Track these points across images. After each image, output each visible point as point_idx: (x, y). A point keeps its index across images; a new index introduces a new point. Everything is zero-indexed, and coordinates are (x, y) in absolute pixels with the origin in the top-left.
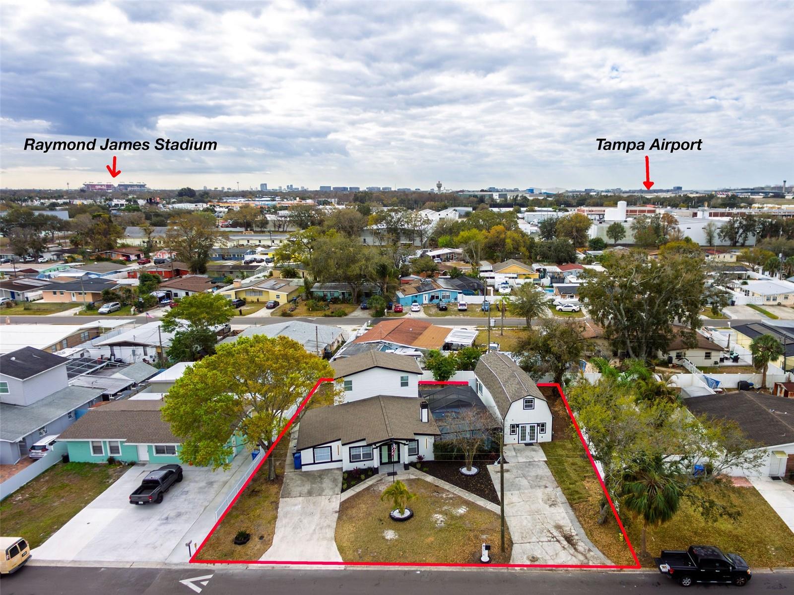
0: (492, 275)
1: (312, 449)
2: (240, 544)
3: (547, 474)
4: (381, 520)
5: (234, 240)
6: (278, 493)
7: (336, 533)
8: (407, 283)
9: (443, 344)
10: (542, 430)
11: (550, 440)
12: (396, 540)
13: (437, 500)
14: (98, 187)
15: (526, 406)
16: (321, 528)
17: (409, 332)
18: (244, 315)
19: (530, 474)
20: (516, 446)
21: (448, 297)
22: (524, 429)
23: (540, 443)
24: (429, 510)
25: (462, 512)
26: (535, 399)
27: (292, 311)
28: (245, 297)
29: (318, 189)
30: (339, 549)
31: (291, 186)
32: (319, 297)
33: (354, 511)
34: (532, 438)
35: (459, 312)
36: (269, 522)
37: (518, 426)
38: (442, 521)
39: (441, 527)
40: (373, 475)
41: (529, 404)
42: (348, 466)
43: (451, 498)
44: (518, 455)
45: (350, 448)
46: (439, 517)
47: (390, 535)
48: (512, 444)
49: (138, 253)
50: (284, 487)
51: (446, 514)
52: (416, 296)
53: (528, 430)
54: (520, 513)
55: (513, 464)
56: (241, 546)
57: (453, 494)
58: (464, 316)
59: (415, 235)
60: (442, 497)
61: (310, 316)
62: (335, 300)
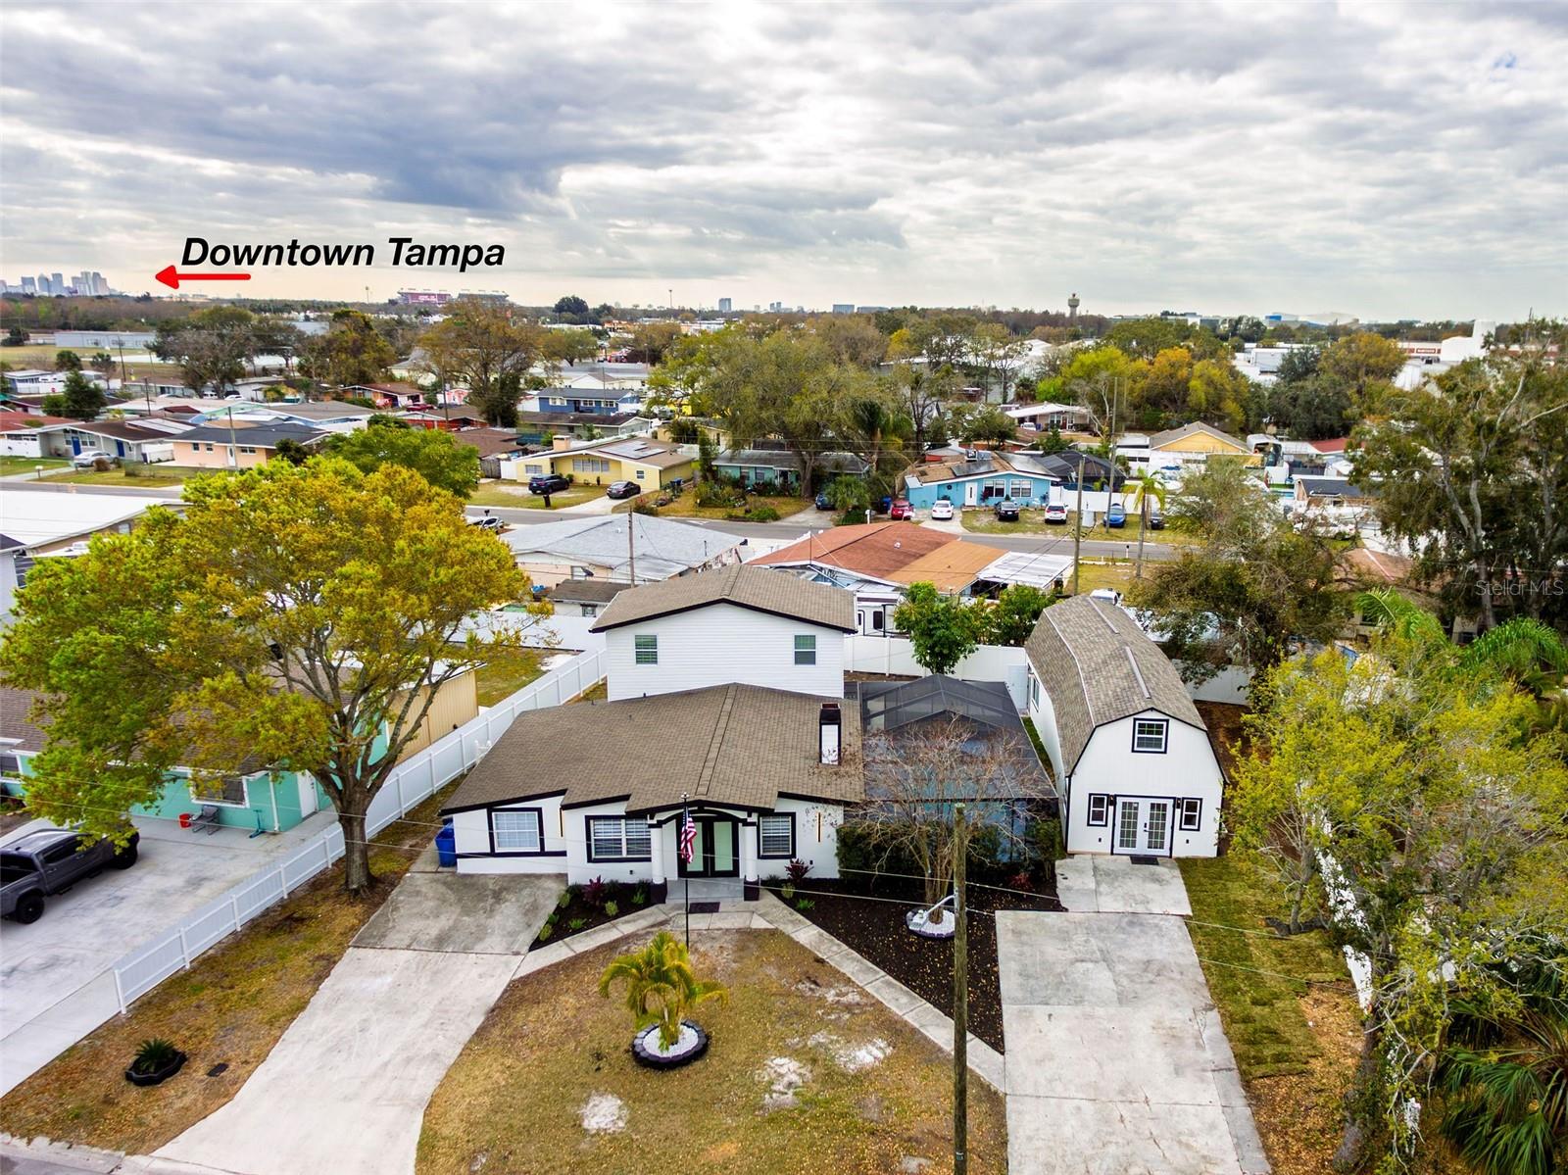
0: (1144, 453)
1: (485, 810)
2: (140, 1083)
3: (1182, 961)
4: (599, 1057)
5: (614, 379)
6: (354, 929)
7: (441, 1086)
8: (939, 460)
9: (973, 580)
10: (1189, 820)
11: (1212, 853)
12: (613, 1138)
13: (802, 1007)
14: (422, 299)
15: (1142, 742)
16: (408, 1061)
17: (892, 549)
18: (555, 508)
19: (1125, 953)
20: (1106, 862)
21: (1027, 492)
22: (1130, 811)
23: (1178, 860)
24: (765, 1039)
25: (869, 1059)
26: (1171, 721)
27: (661, 505)
28: (571, 472)
29: (830, 309)
30: (421, 1146)
31: (779, 304)
32: (730, 478)
33: (536, 1012)
34: (1156, 839)
35: (1045, 526)
36: (271, 1023)
37: (1112, 800)
38: (790, 1085)
39: (780, 1108)
40: (647, 904)
41: (1150, 736)
42: (581, 871)
43: (848, 1008)
44: (1103, 888)
45: (588, 819)
46: (787, 1068)
47: (603, 1113)
48: (1093, 854)
49: (416, 392)
50: (381, 915)
51: (814, 1061)
52: (949, 487)
53: (1144, 815)
54: (1059, 1088)
55: (1078, 917)
56: (142, 1090)
57: (863, 993)
58: (1056, 534)
59: (991, 380)
60: (821, 999)
61: (696, 516)
62: (764, 489)
